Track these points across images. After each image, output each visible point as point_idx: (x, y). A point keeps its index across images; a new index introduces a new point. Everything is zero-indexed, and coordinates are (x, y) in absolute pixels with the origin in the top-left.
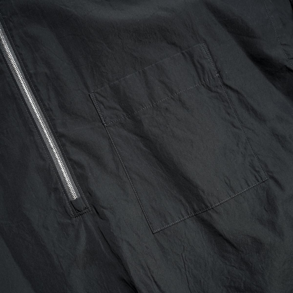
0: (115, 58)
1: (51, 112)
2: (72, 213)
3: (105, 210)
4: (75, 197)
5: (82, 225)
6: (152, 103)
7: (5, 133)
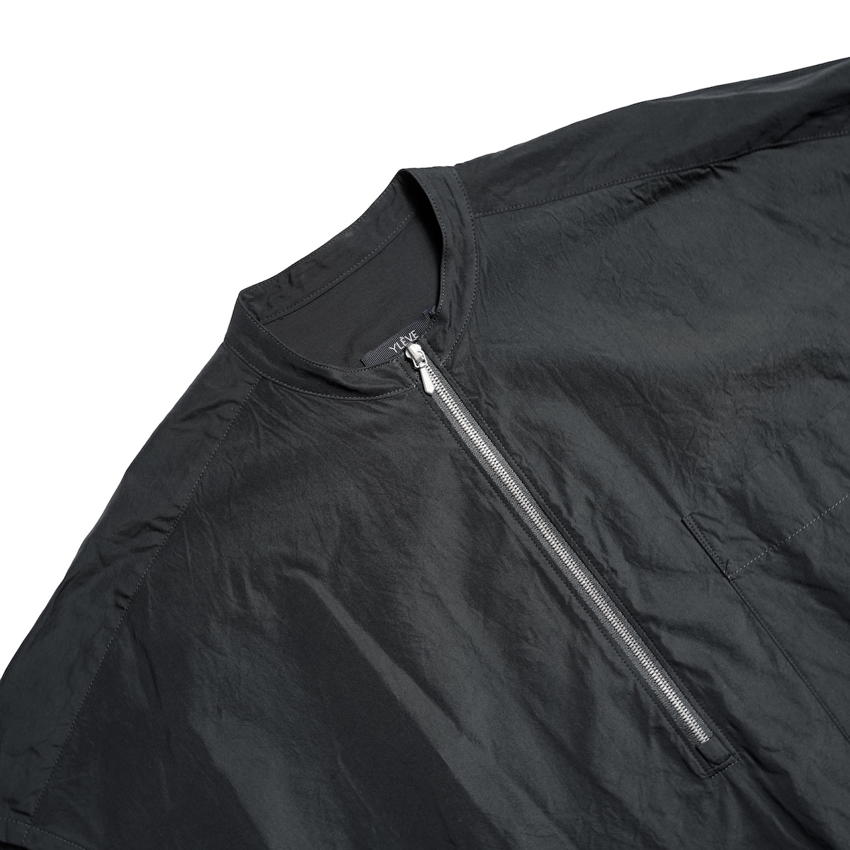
0: (722, 435)
1: (614, 576)
2: (702, 771)
3: (774, 755)
4: (703, 738)
5: (728, 789)
6: (820, 512)
7: (530, 636)
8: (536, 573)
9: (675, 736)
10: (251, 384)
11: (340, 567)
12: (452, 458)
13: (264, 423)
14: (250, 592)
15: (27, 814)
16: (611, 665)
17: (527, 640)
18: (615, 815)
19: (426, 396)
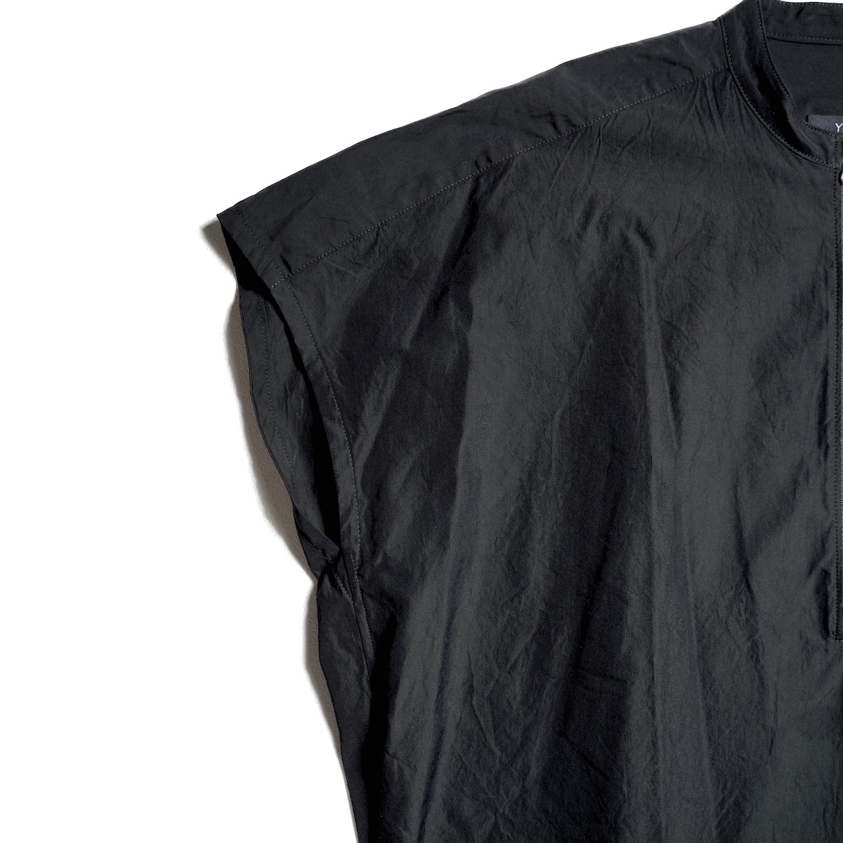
7: (779, 425)
8: (820, 381)
9: (834, 587)
10: (715, 67)
11: (674, 262)
12: (823, 243)
13: (699, 106)
14: (591, 228)
15: (289, 268)
16: (825, 494)
17: (774, 427)
18: (743, 612)
19: (837, 181)
